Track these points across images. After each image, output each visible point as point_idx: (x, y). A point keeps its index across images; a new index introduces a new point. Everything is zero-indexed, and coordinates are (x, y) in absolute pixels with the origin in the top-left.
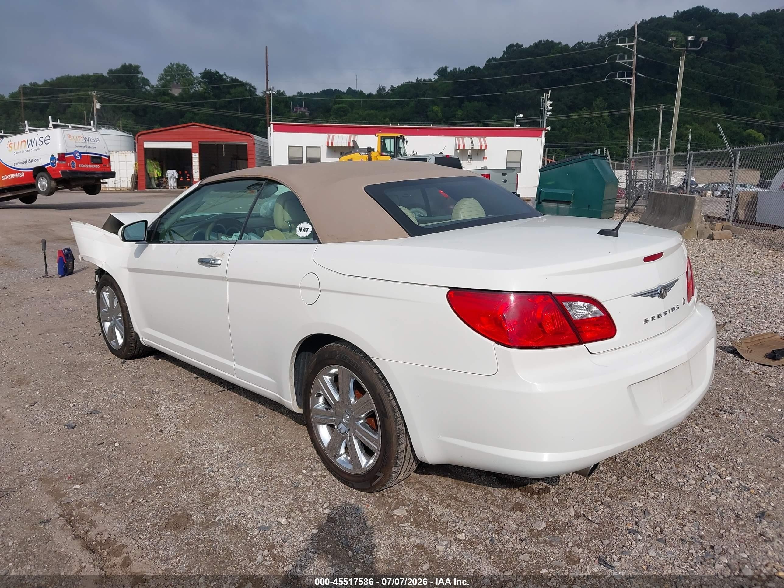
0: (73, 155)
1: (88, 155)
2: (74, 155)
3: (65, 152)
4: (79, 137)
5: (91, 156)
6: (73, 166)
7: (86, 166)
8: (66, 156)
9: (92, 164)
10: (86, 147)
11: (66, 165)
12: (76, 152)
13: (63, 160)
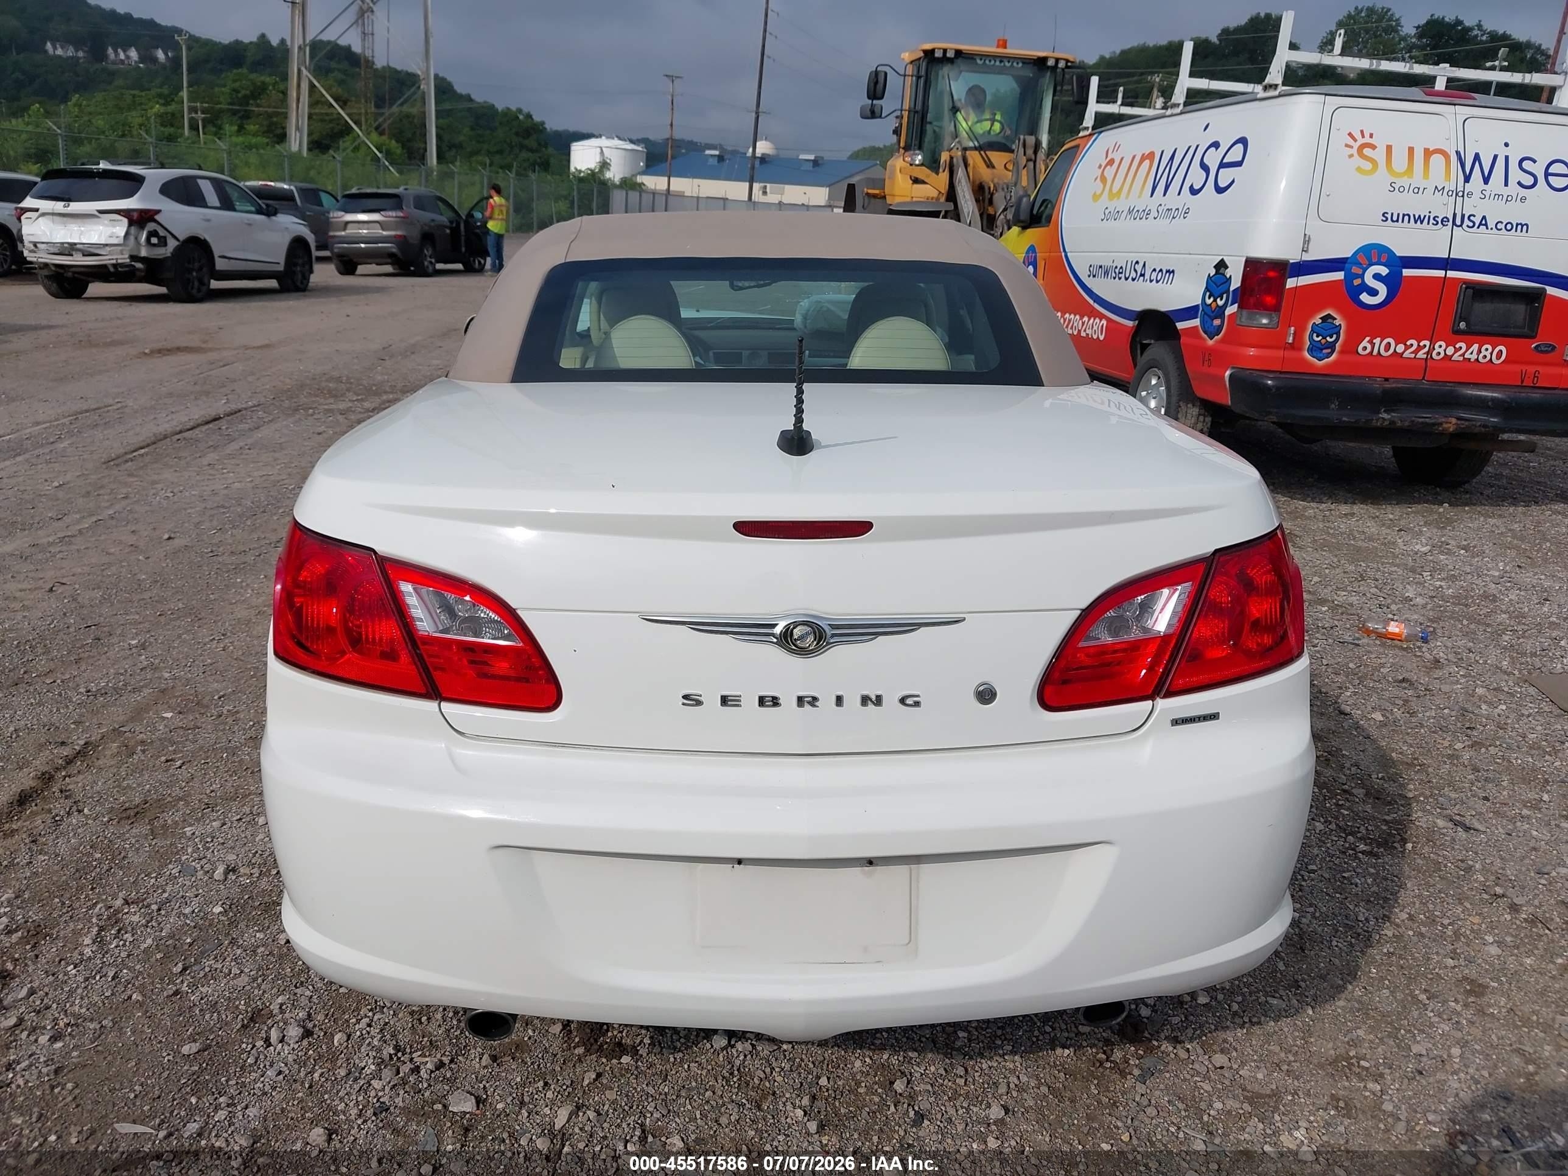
0: (1339, 276)
1: (1451, 274)
2: (1350, 277)
3: (1293, 255)
4: (1428, 153)
5: (1470, 285)
6: (1315, 349)
7: (1412, 349)
8: (1291, 283)
9: (1454, 335)
10: (1456, 221)
11: (1271, 340)
12: (1374, 253)
13: (1263, 307)
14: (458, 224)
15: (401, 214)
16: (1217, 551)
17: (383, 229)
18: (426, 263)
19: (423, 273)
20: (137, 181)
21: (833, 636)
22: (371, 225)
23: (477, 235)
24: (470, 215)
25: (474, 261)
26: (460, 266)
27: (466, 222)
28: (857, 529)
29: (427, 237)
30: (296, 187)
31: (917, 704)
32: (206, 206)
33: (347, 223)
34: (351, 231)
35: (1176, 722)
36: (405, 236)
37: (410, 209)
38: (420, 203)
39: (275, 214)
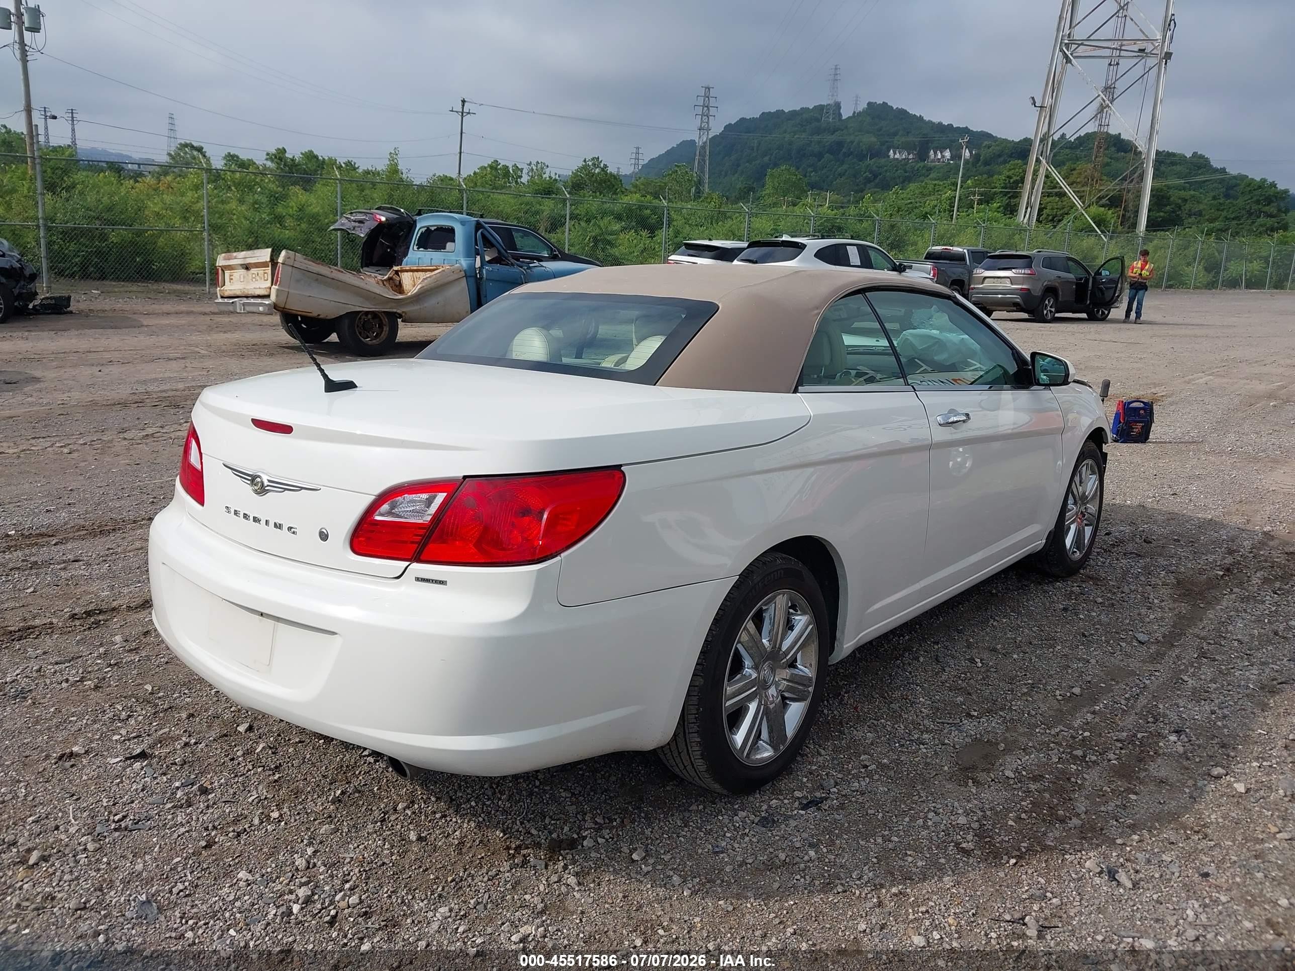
14: (1087, 280)
15: (1028, 271)
16: (465, 477)
17: (1012, 284)
18: (1045, 312)
19: (1043, 320)
20: (801, 247)
21: (268, 486)
22: (1003, 280)
23: (1101, 290)
24: (1098, 273)
25: (1098, 311)
26: (1084, 315)
27: (1094, 278)
28: (286, 429)
29: (1050, 291)
30: (968, 250)
31: (294, 533)
32: (850, 266)
33: (985, 278)
34: (987, 284)
35: (417, 579)
36: (1028, 289)
37: (1038, 268)
38: (1050, 263)
39: (904, 270)
